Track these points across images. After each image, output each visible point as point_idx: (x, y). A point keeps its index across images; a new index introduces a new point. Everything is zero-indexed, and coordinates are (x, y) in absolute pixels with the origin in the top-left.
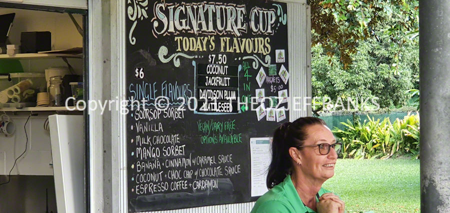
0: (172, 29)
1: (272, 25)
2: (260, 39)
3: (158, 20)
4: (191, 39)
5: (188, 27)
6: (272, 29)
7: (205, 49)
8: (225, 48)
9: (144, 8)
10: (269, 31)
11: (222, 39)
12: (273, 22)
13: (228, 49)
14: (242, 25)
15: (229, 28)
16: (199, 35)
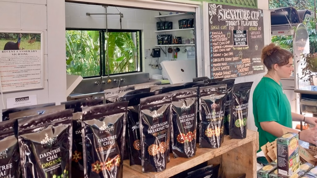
0: (225, 18)
2: (254, 21)
3: (220, 15)
4: (231, 21)
5: (230, 18)
6: (258, 18)
7: (236, 25)
8: (243, 25)
9: (215, 11)
10: (257, 19)
11: (242, 21)
12: (258, 16)
13: (244, 25)
14: (249, 17)
15: (244, 18)
16: (234, 20)
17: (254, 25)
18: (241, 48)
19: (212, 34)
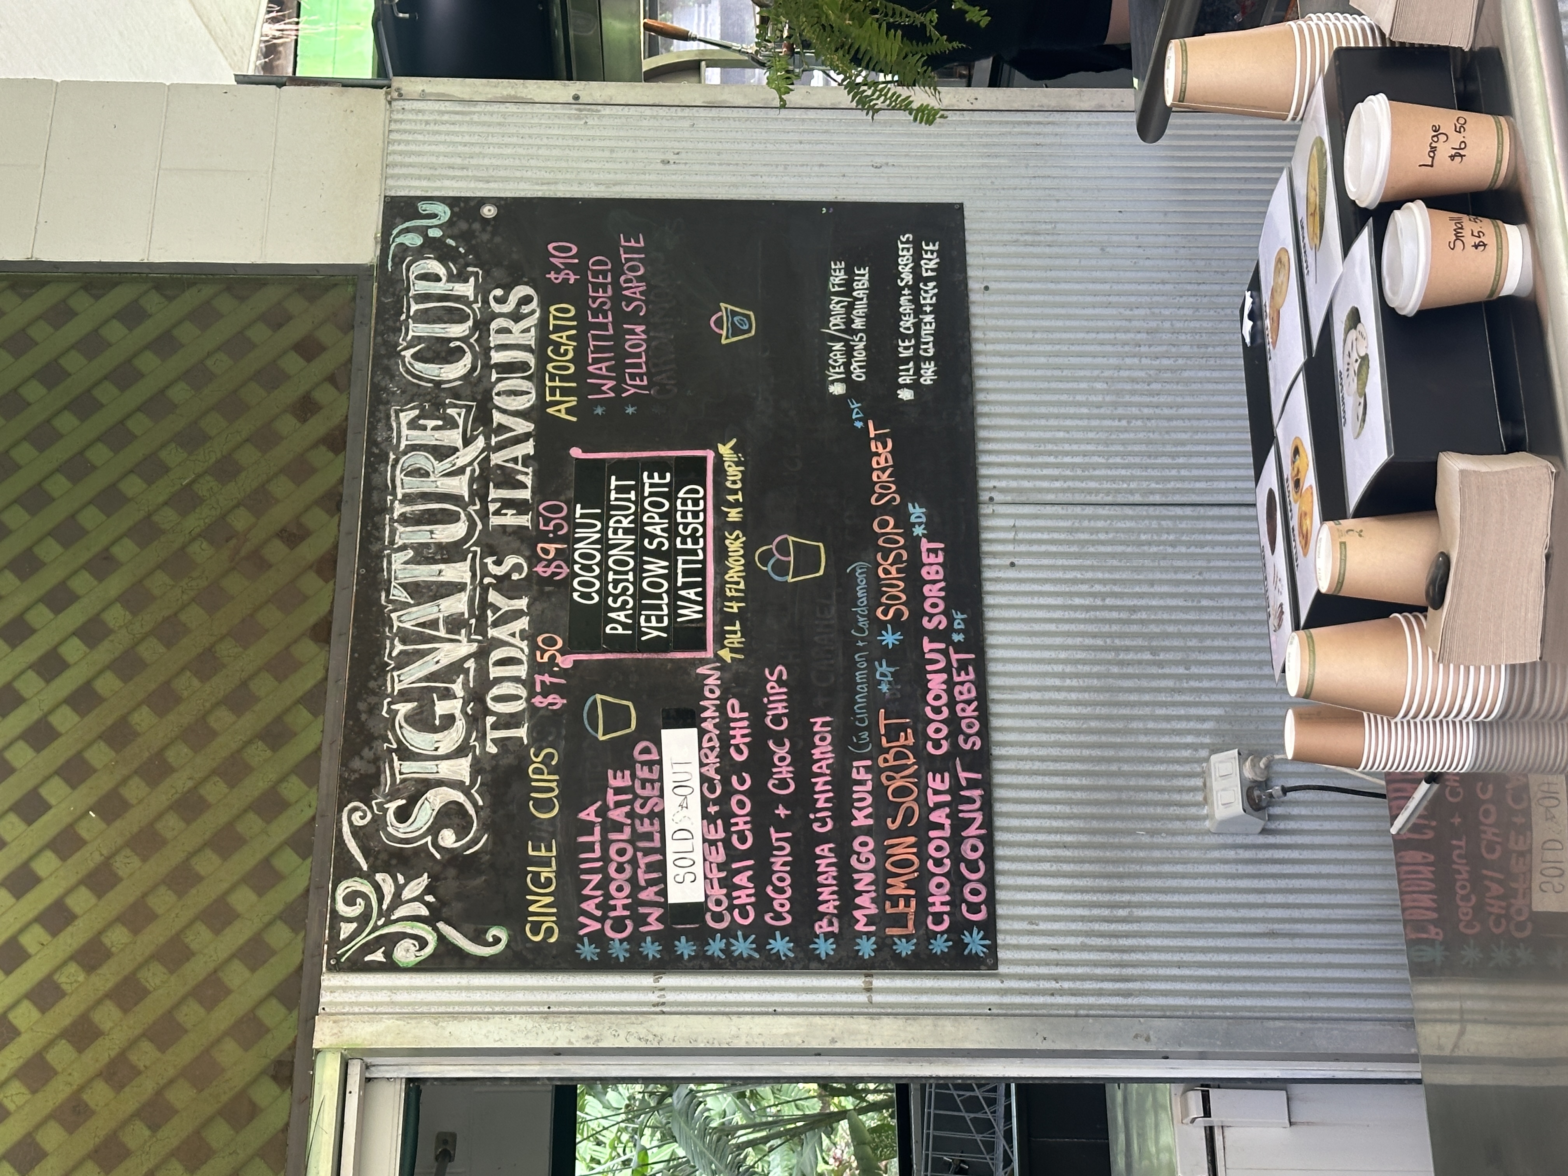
0: (461, 769)
1: (451, 278)
2: (495, 340)
3: (434, 830)
4: (495, 672)
5: (457, 688)
6: (462, 277)
7: (522, 603)
8: (521, 507)
9: (399, 889)
10: (467, 289)
11: (495, 521)
12: (441, 271)
13: (525, 494)
14: (450, 424)
15: (460, 486)
16: (482, 629)
17: (530, 339)
18: (735, 545)
19: (598, 938)
